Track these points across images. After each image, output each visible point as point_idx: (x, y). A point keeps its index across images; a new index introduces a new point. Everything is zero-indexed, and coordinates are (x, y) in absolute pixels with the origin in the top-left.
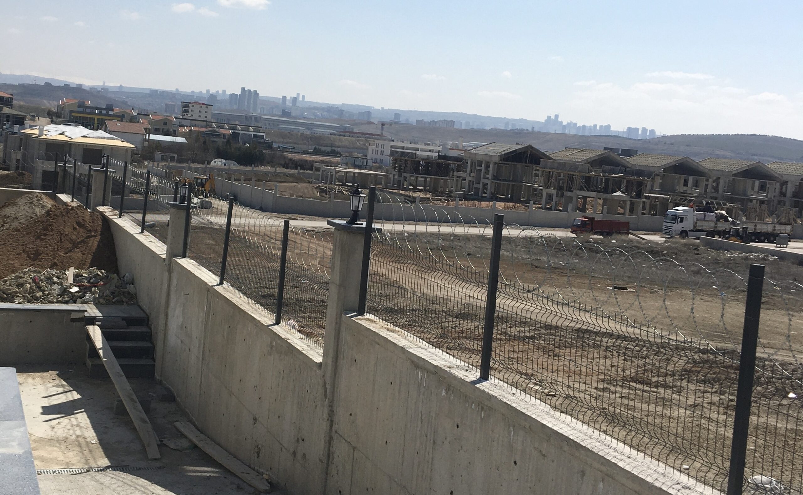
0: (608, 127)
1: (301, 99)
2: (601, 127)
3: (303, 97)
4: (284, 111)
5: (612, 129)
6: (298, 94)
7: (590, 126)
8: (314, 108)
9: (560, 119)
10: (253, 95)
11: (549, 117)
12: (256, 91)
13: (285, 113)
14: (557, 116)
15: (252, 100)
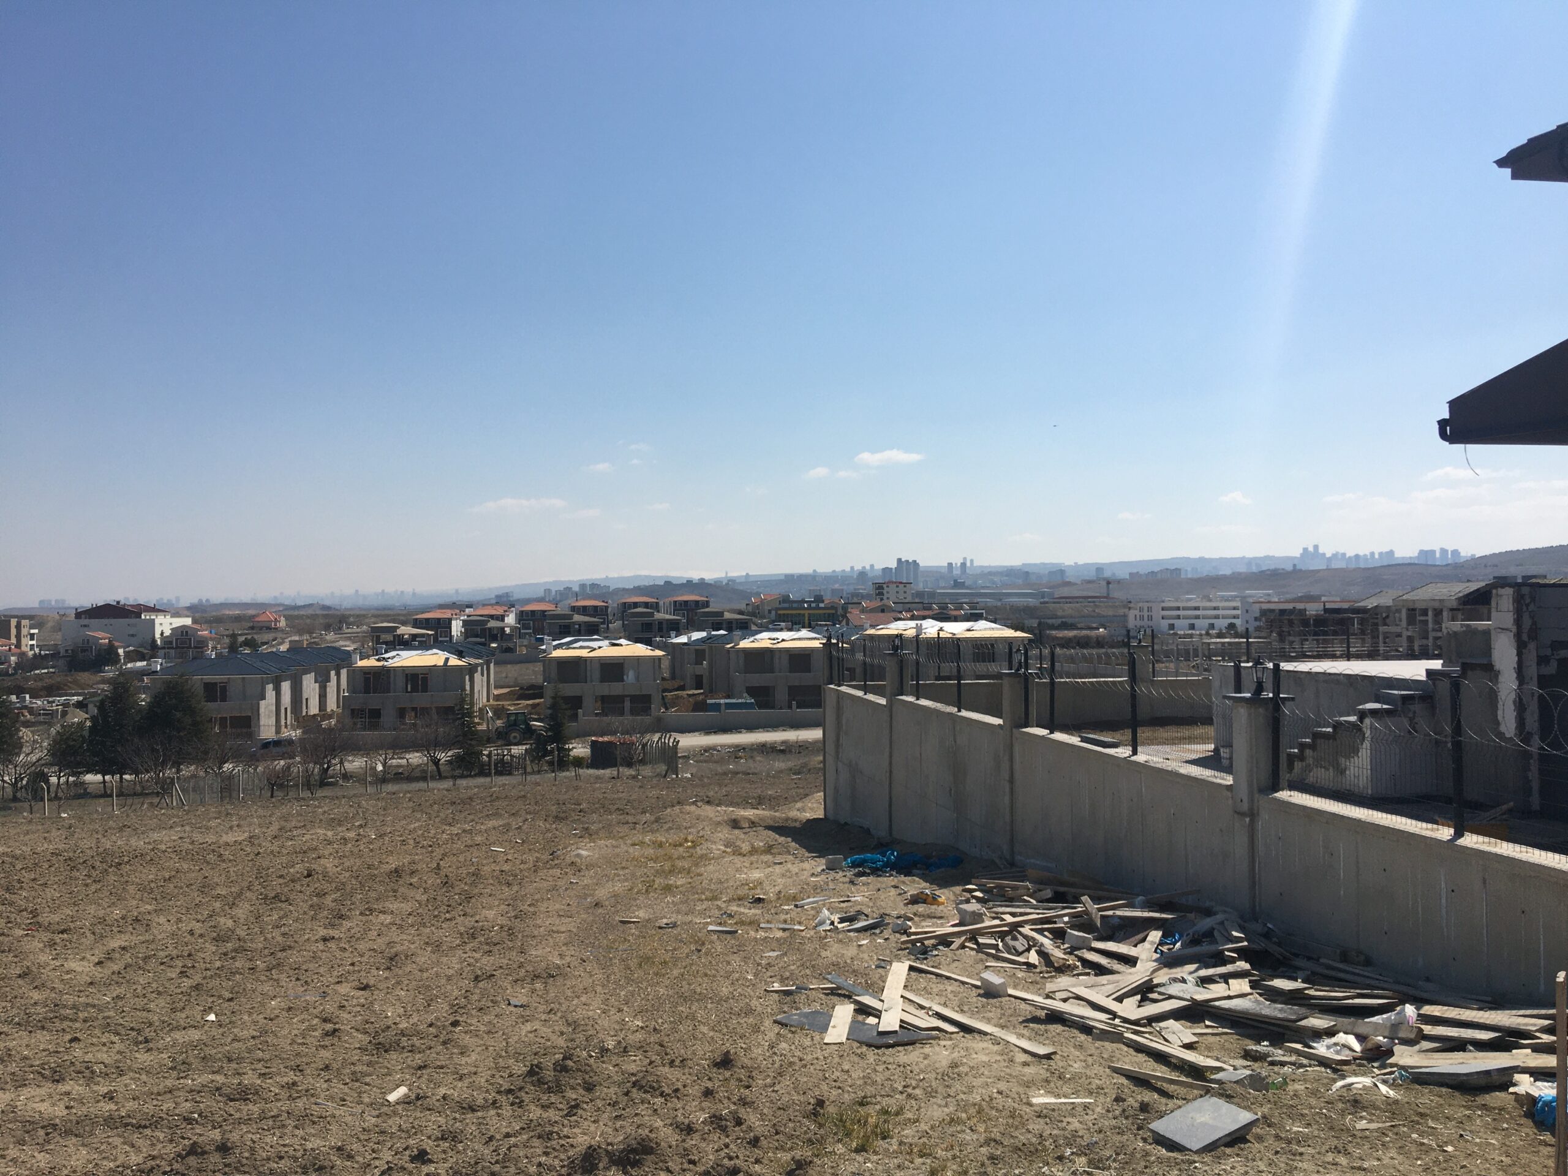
0: (1391, 552)
1: (968, 564)
2: (1381, 554)
3: (972, 561)
4: (955, 581)
5: (1396, 555)
6: (965, 559)
7: (1365, 555)
8: (990, 574)
9: (1321, 551)
10: (912, 566)
11: (1305, 550)
12: (915, 561)
13: (957, 584)
14: (1316, 547)
15: (912, 573)
